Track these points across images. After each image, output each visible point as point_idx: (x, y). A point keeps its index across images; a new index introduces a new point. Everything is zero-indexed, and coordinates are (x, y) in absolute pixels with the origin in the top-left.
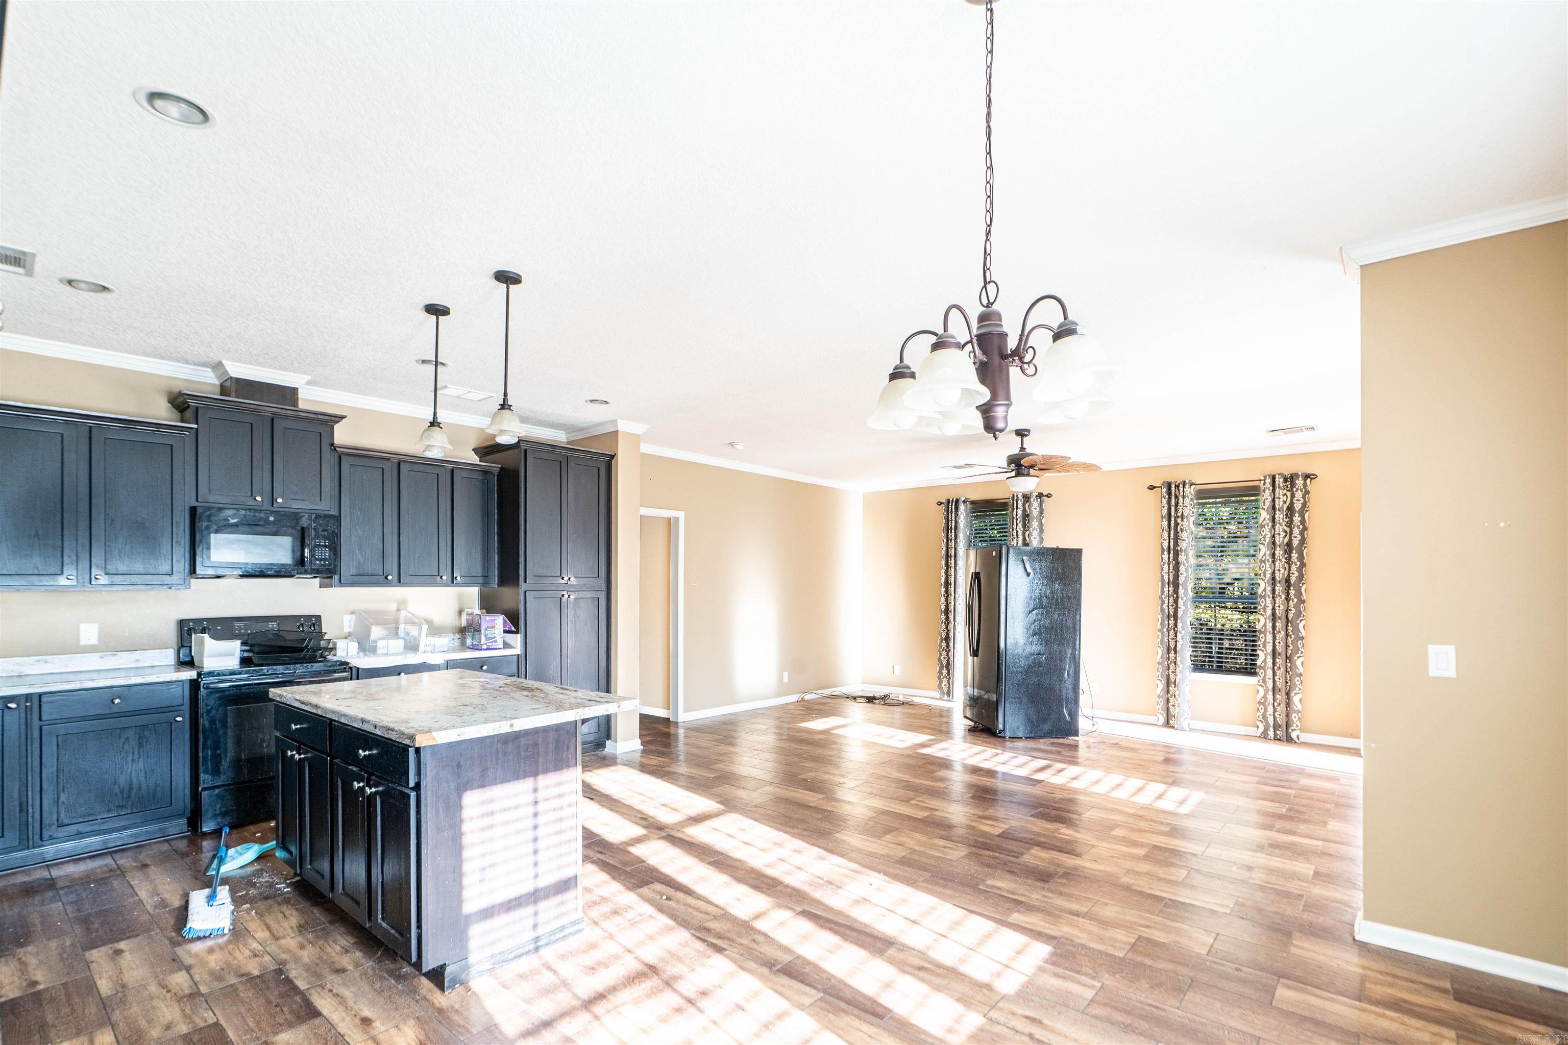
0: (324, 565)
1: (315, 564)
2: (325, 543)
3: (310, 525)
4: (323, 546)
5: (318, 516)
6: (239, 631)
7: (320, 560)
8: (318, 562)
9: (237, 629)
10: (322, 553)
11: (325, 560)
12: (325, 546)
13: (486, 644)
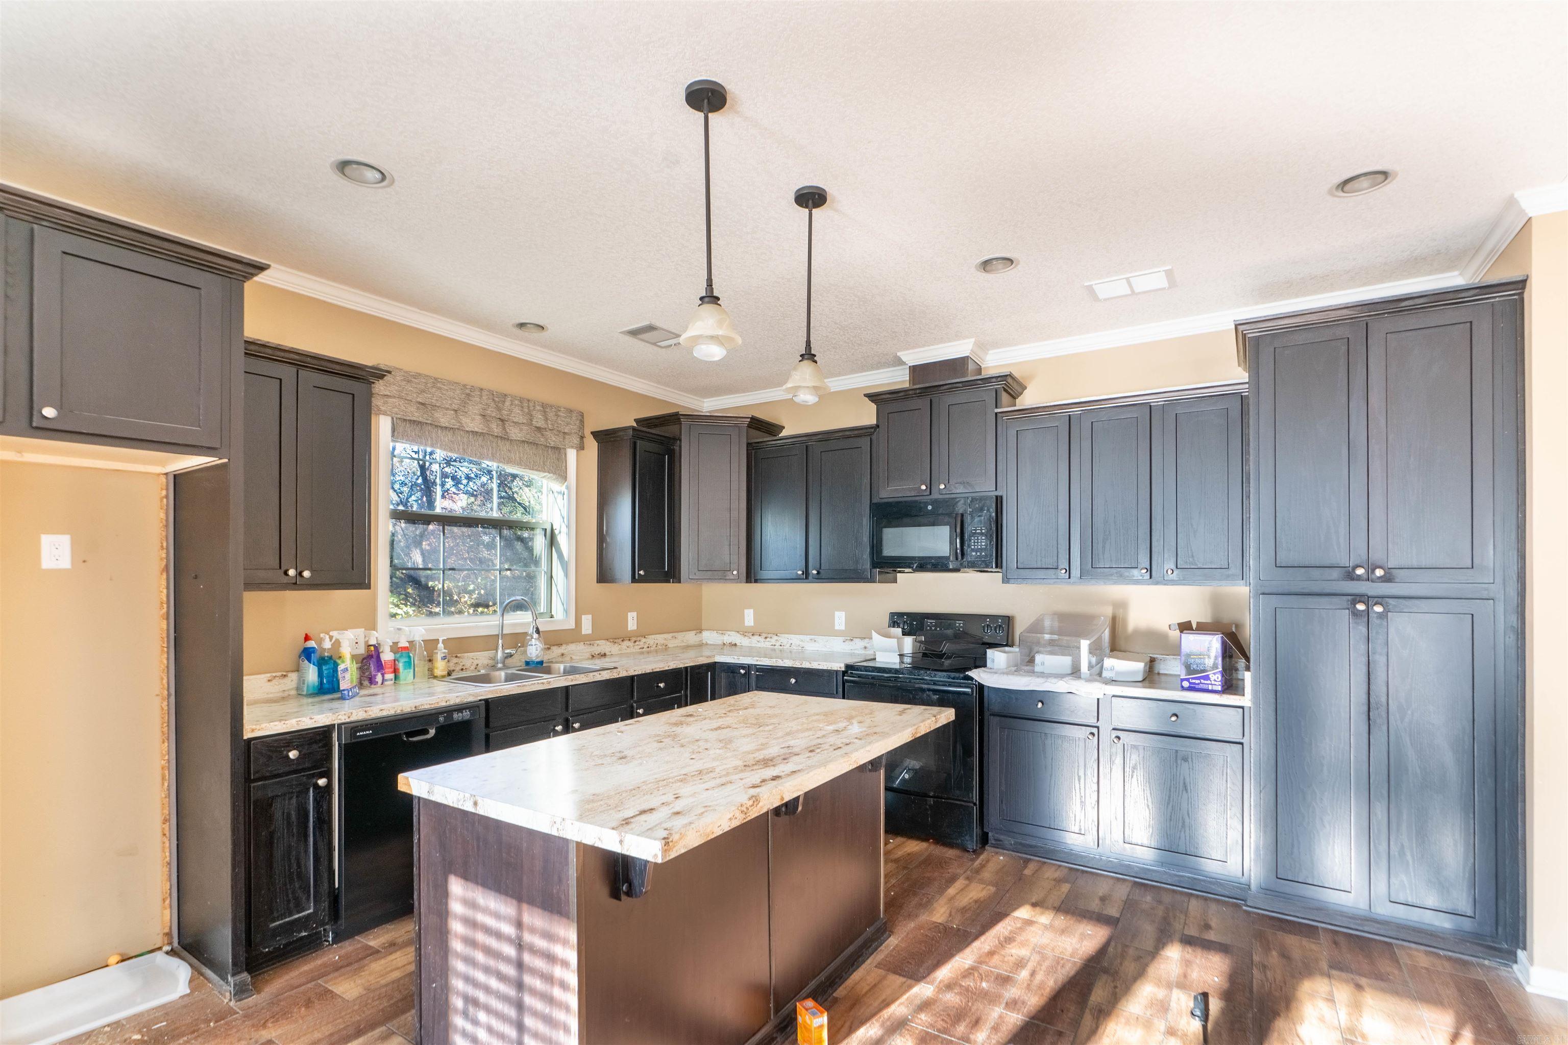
0: (980, 556)
1: (971, 556)
2: (981, 530)
3: (965, 511)
4: (978, 533)
5: (974, 499)
6: (931, 628)
7: (976, 551)
8: (974, 554)
9: (929, 626)
10: (978, 542)
11: (981, 550)
12: (982, 534)
13: (1187, 680)
